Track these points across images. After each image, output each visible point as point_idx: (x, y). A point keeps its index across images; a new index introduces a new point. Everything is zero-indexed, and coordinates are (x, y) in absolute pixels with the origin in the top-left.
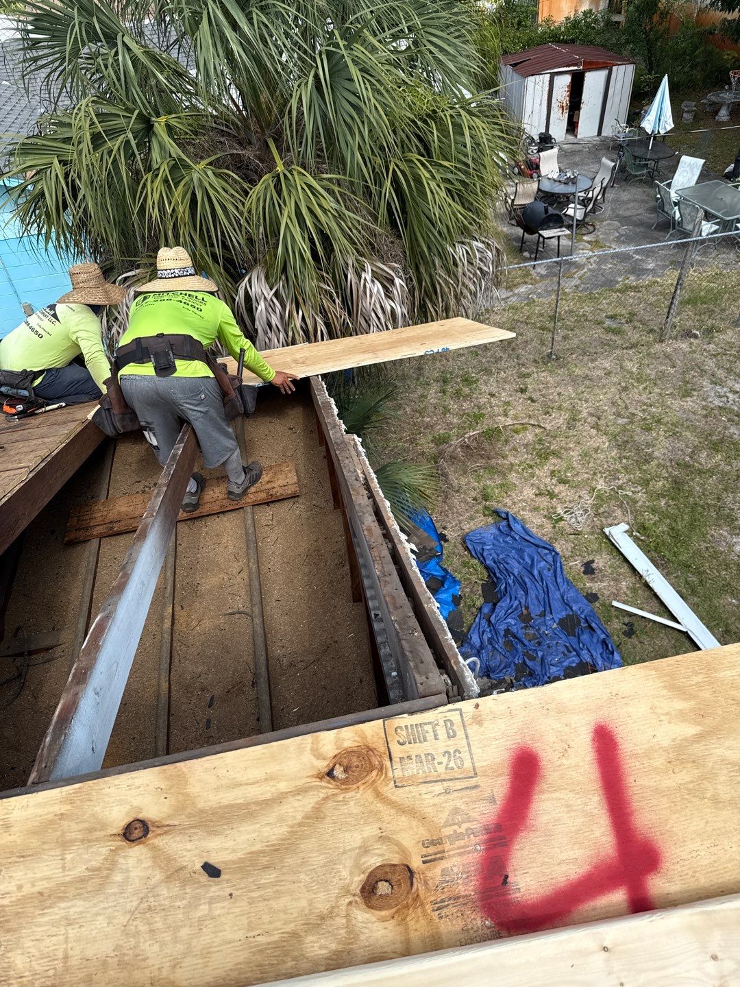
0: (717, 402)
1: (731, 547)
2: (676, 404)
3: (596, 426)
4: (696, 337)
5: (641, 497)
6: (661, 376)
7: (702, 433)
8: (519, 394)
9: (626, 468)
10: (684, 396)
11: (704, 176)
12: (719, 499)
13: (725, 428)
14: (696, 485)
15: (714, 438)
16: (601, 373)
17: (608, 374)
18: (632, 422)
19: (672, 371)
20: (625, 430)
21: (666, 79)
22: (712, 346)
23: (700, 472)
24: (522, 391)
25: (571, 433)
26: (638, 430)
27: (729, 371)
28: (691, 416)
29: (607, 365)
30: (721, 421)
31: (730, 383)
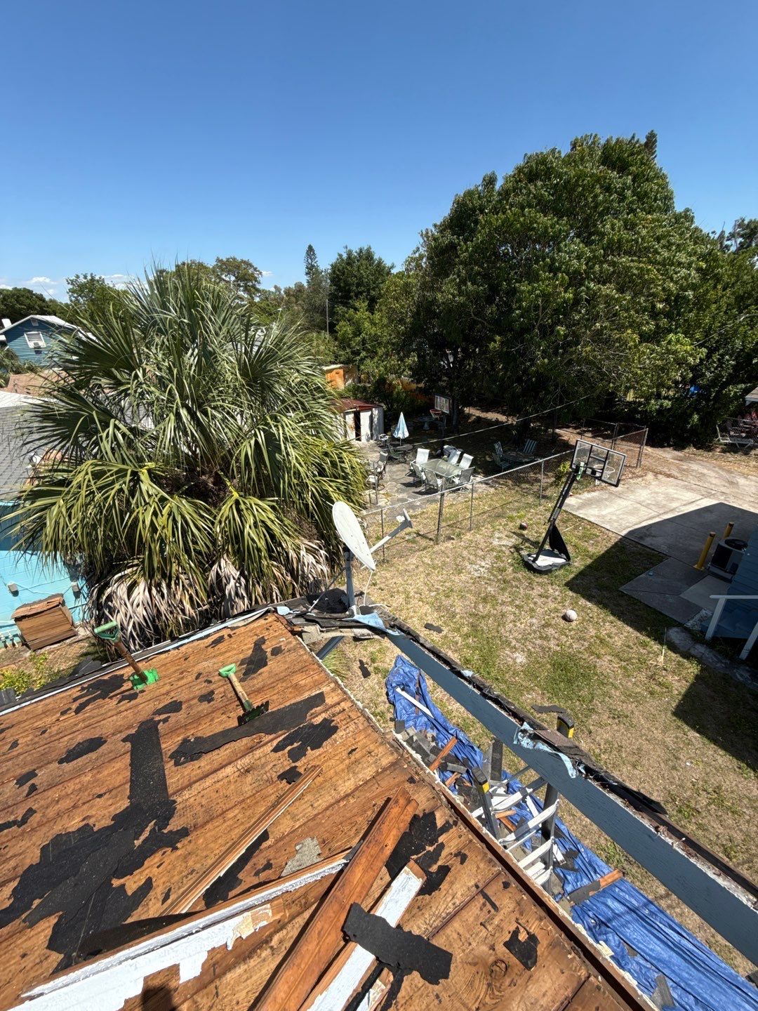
0: (476, 574)
1: (514, 660)
2: (456, 579)
3: (421, 600)
4: (453, 539)
5: (458, 639)
6: (444, 563)
7: (475, 593)
8: (373, 587)
9: (445, 623)
10: (459, 573)
11: (431, 456)
12: (498, 632)
13: (486, 588)
14: (483, 625)
15: (482, 595)
16: (413, 567)
17: (417, 567)
18: (438, 594)
19: (448, 560)
20: (437, 599)
21: (402, 414)
22: (462, 543)
23: (483, 617)
24: (375, 584)
25: (409, 606)
26: (443, 598)
27: (476, 555)
28: (468, 585)
29: (415, 562)
30: (482, 585)
31: (479, 562)
